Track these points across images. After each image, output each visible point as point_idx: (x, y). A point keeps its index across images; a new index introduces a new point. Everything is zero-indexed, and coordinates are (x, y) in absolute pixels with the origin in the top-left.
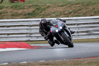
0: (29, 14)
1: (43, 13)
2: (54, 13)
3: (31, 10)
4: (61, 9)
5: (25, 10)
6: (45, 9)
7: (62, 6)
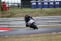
0: (9, 16)
1: (14, 16)
2: (19, 16)
3: (9, 15)
4: (22, 14)
5: (7, 15)
6: (15, 14)
7: (22, 13)
